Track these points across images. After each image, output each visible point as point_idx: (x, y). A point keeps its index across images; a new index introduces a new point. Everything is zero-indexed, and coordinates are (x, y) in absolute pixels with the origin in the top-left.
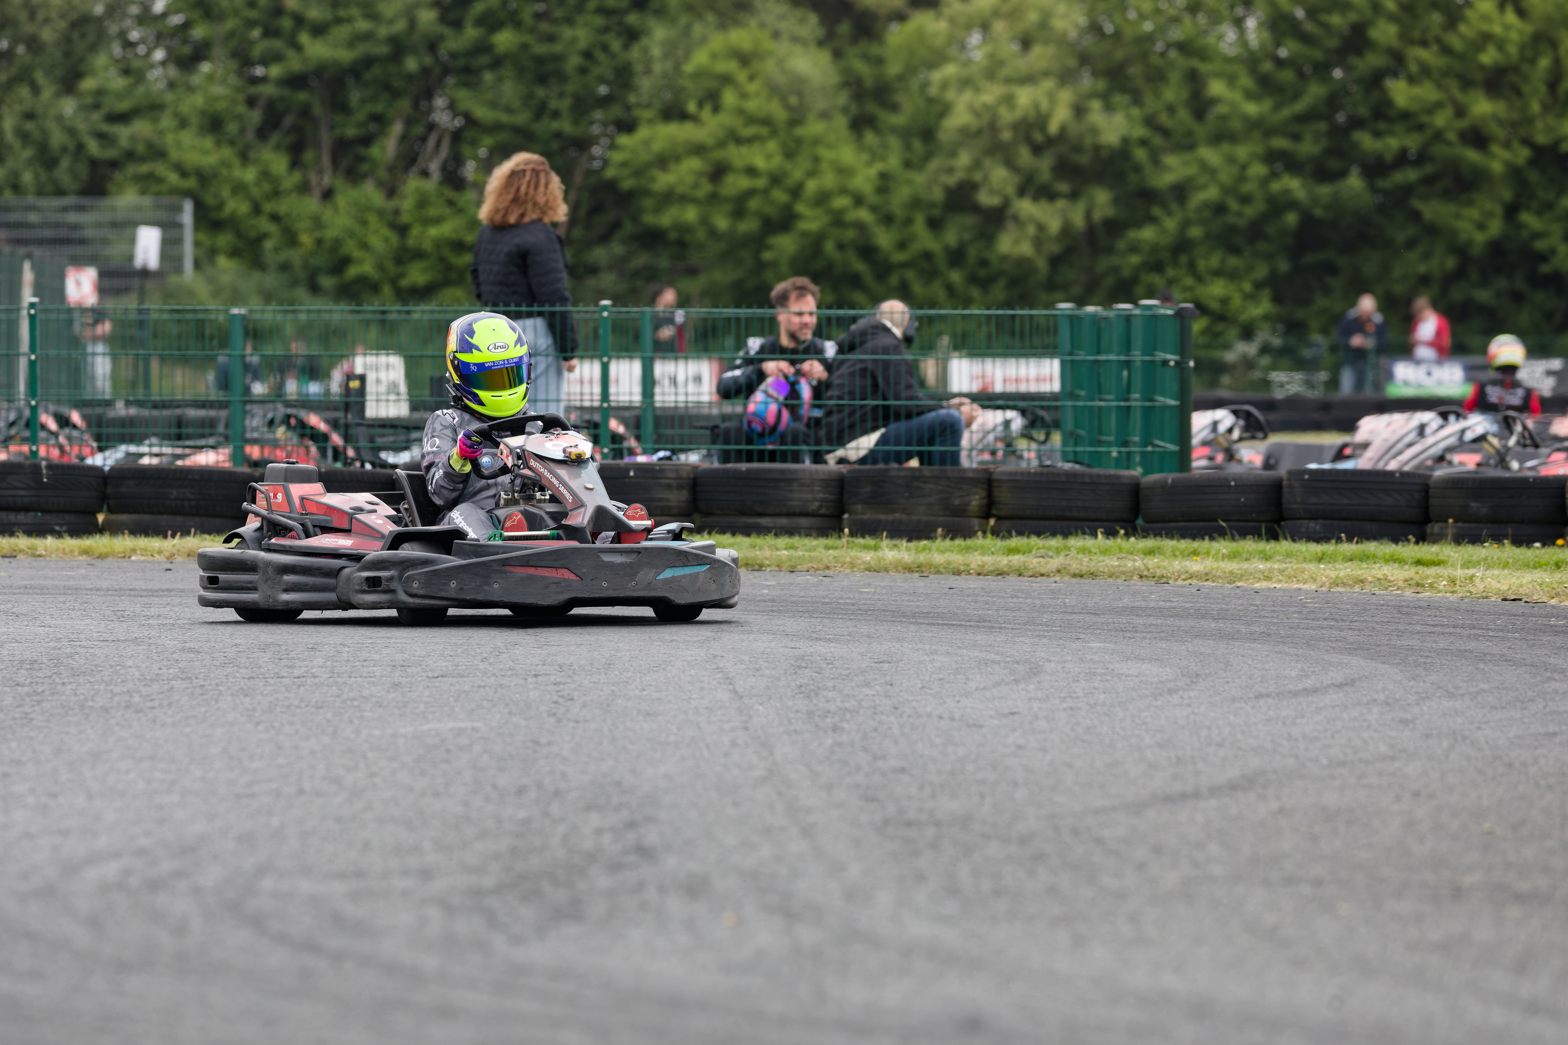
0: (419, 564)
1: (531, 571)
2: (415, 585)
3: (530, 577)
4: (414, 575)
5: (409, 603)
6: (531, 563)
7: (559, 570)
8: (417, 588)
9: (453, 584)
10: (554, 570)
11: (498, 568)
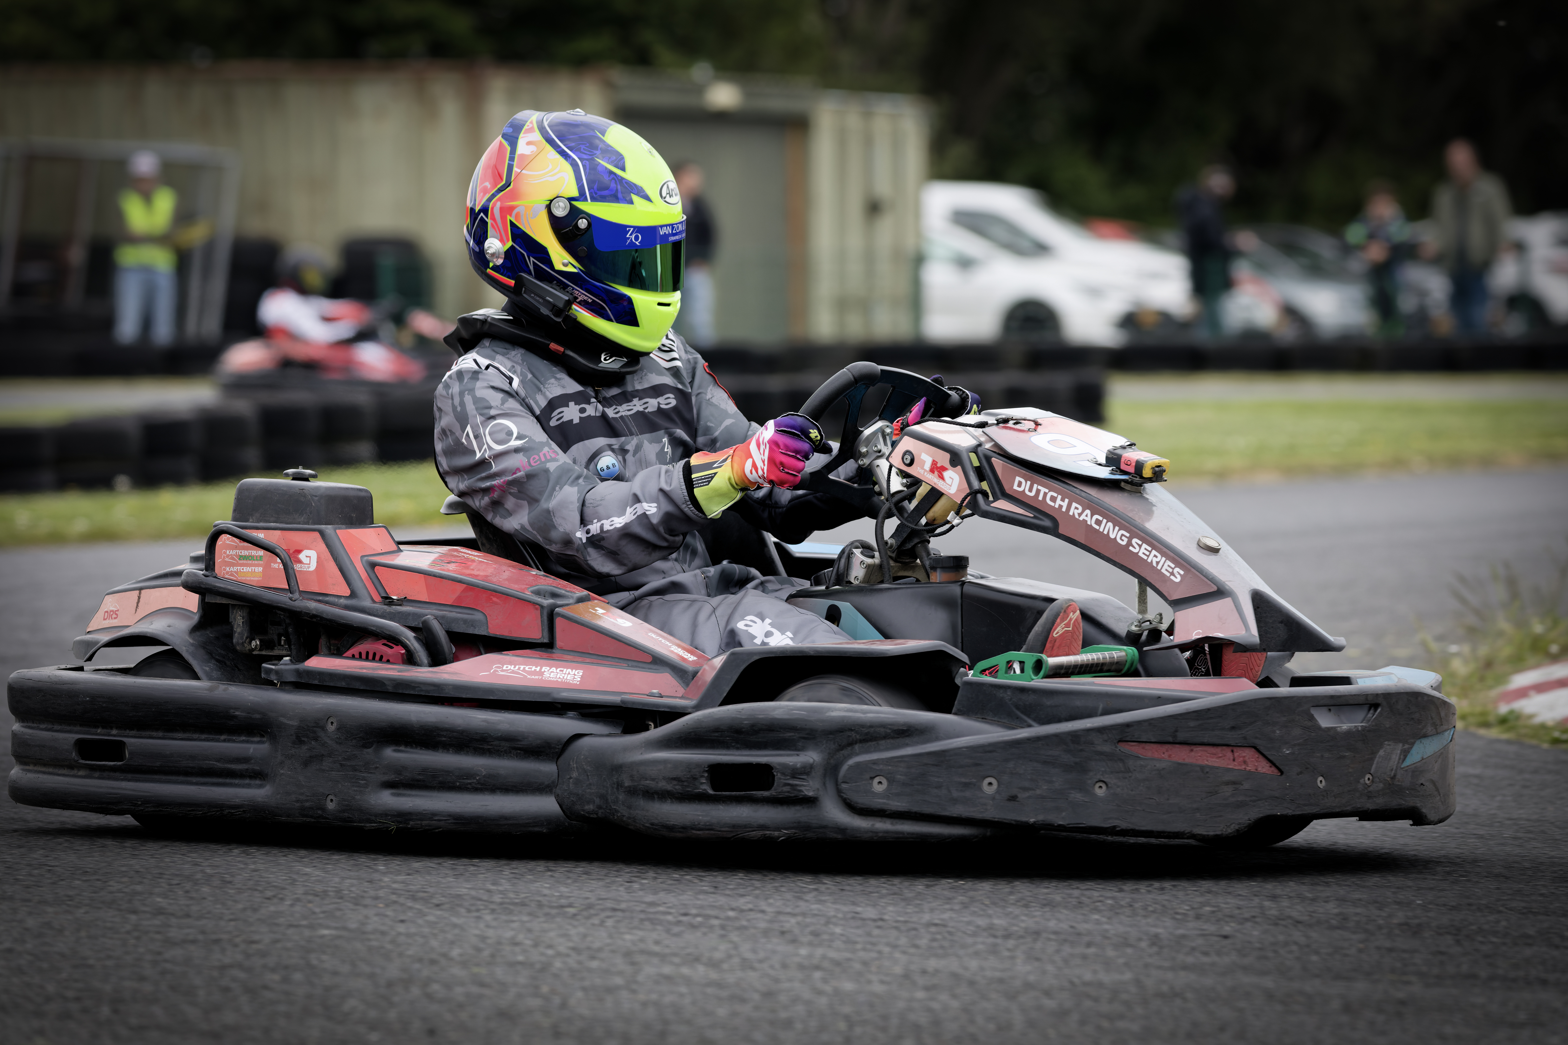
0: (885, 737)
1: (1181, 755)
2: (879, 786)
3: (1181, 770)
4: (875, 762)
5: (858, 830)
6: (1181, 736)
7: (1239, 753)
8: (886, 795)
9: (989, 787)
10: (1227, 752)
11: (1107, 748)
